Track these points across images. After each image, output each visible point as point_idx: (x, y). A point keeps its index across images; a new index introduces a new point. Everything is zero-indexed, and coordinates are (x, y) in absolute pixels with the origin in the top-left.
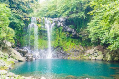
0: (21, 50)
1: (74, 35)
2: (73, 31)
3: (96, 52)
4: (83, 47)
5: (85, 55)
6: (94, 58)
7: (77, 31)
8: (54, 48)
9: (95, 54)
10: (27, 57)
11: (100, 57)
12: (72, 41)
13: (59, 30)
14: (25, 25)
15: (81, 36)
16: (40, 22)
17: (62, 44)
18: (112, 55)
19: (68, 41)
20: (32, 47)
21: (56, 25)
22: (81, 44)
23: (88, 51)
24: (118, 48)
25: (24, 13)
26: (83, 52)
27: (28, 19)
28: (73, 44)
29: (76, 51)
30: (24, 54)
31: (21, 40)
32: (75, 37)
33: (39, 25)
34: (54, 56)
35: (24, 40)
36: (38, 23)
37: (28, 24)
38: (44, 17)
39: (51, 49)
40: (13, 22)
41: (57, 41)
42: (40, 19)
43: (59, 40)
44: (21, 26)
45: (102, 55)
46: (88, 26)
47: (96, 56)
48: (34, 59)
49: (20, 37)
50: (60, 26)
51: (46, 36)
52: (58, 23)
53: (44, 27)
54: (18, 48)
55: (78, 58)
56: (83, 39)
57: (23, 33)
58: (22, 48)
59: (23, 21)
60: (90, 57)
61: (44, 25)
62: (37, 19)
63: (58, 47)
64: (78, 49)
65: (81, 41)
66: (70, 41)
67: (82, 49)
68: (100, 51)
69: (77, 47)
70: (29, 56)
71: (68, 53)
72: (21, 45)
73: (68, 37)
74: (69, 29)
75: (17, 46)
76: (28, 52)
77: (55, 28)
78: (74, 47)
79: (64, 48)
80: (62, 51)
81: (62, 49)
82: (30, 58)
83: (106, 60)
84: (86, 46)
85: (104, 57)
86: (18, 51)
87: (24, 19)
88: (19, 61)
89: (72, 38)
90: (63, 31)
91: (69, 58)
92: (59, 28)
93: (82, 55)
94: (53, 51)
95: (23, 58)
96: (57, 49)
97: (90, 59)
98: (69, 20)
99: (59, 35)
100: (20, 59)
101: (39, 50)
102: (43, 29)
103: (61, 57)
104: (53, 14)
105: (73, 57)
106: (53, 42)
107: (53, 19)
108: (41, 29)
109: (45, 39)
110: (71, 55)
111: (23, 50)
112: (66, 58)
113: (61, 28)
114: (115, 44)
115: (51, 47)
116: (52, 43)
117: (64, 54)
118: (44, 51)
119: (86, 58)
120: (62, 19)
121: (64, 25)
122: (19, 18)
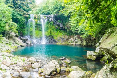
0: (23, 38)
1: (61, 28)
2: (61, 25)
3: (76, 40)
4: (67, 36)
5: (69, 42)
6: (74, 44)
7: (63, 24)
8: (47, 37)
9: (76, 41)
10: (27, 44)
11: (79, 43)
12: (60, 32)
13: (51, 24)
14: (25, 20)
15: (66, 28)
16: (37, 18)
17: (53, 34)
18: (87, 41)
19: (57, 32)
20: (31, 36)
21: (48, 20)
22: (66, 34)
23: (71, 39)
24: (87, 36)
25: (24, 11)
26: (68, 40)
27: (28, 16)
28: (61, 34)
29: (63, 39)
30: (25, 41)
31: (23, 31)
32: (62, 29)
33: (36, 20)
34: (47, 43)
35: (25, 31)
36: (35, 19)
37: (28, 19)
38: (39, 15)
39: (45, 37)
40: (16, 18)
41: (49, 31)
42: (37, 16)
43: (51, 31)
44: (22, 21)
45: (81, 42)
46: (70, 21)
47: (76, 43)
48: (32, 44)
49: (23, 29)
50: (51, 21)
51: (41, 28)
52: (50, 19)
53: (40, 22)
54: (20, 37)
55: (64, 43)
56: (68, 31)
57: (25, 26)
58: (24, 37)
59: (24, 17)
60: (72, 43)
61: (40, 20)
62: (35, 16)
63: (50, 36)
64: (64, 38)
65: (66, 32)
66: (59, 32)
67: (67, 37)
68: (79, 39)
69: (64, 36)
70: (29, 42)
71: (57, 41)
72: (23, 35)
73: (57, 29)
74: (58, 23)
75: (20, 35)
76: (28, 40)
77: (48, 23)
78: (61, 36)
79: (54, 37)
80: (52, 39)
81: (53, 37)
82: (30, 44)
83: (83, 45)
84: (70, 35)
85: (82, 43)
86: (21, 39)
87: (25, 16)
88: (21, 46)
89: (60, 29)
90: (53, 25)
91: (57, 44)
92: (51, 22)
93: (66, 42)
94: (46, 39)
95: (24, 44)
96: (49, 38)
97: (72, 45)
98: (58, 17)
99: (51, 27)
100: (22, 45)
101: (37, 38)
102: (39, 23)
103: (52, 43)
104: (46, 12)
105: (60, 43)
106: (47, 33)
107: (46, 16)
108: (37, 23)
109: (40, 30)
110: (59, 42)
111: (24, 38)
112: (55, 44)
113: (52, 23)
114: (86, 34)
115: (45, 36)
116: (45, 33)
117: (54, 41)
118: (40, 39)
119: (70, 44)
120: (52, 16)
121: (54, 20)
122: (21, 15)
